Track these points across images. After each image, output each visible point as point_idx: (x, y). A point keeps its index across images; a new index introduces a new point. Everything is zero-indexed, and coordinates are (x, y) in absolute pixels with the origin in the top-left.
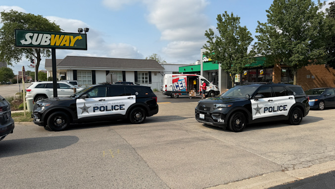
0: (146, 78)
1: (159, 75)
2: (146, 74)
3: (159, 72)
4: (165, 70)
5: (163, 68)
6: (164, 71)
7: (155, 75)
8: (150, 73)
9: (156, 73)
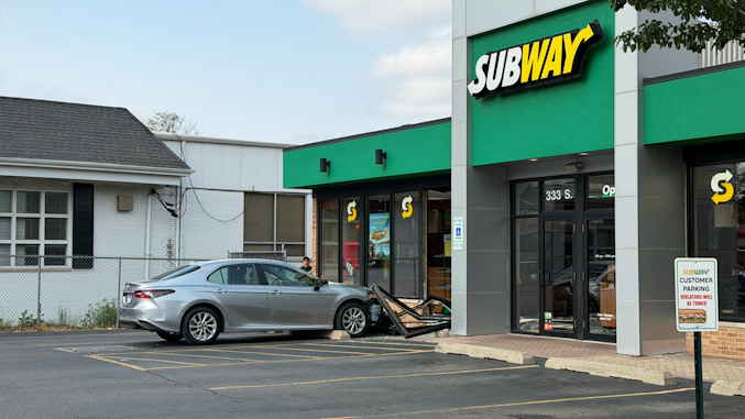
0: (55, 229)
1: (147, 214)
2: (55, 203)
3: (152, 190)
4: (193, 180)
5: (183, 165)
6: (186, 182)
7: (124, 209)
8: (84, 193)
9: (126, 196)
